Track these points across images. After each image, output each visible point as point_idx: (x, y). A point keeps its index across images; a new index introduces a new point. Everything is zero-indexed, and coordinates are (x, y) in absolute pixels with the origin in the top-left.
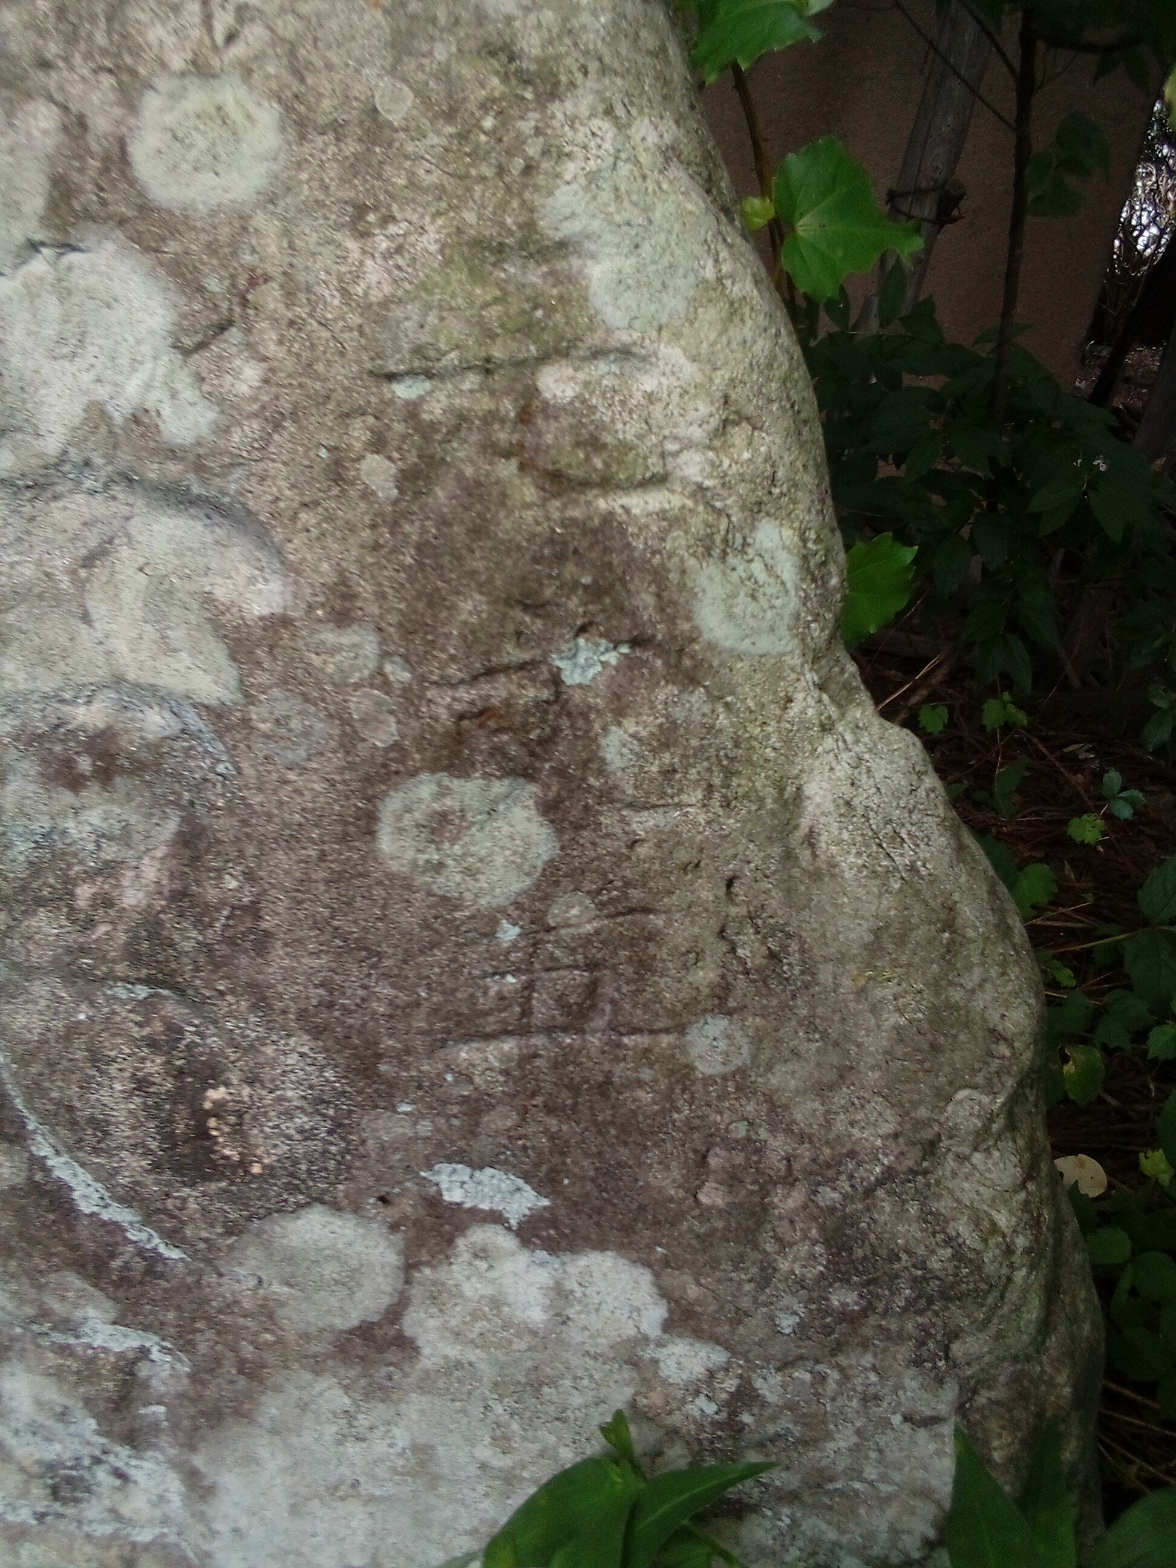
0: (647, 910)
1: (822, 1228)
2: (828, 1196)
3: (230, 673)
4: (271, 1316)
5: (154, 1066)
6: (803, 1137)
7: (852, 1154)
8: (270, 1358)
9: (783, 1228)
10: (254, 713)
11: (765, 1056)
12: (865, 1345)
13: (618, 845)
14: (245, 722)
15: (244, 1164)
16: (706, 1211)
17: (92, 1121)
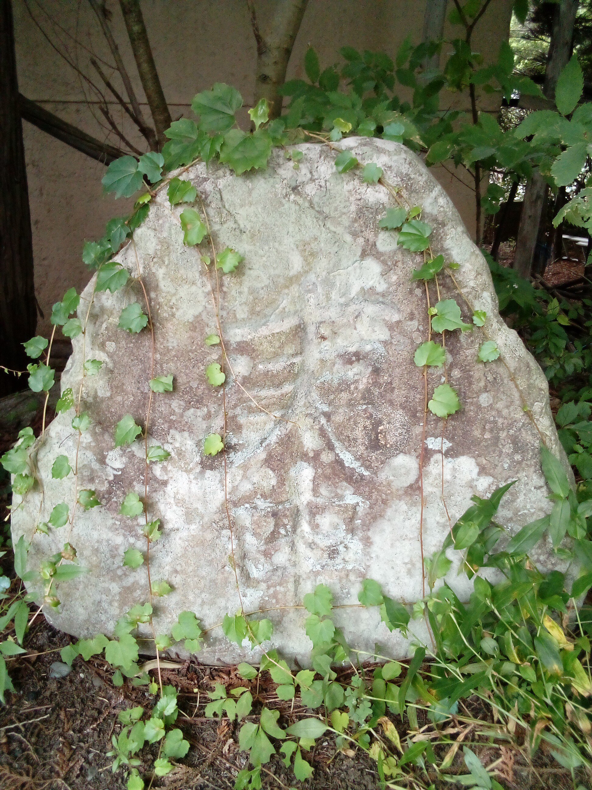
0: (470, 371)
1: (511, 440)
2: (511, 432)
3: (388, 333)
4: (390, 486)
5: (368, 423)
6: (505, 418)
7: (515, 421)
8: (389, 497)
9: (503, 441)
10: (393, 340)
11: (495, 401)
12: (523, 470)
13: (464, 357)
14: (391, 343)
15: (386, 445)
16: (486, 440)
17: (354, 439)
